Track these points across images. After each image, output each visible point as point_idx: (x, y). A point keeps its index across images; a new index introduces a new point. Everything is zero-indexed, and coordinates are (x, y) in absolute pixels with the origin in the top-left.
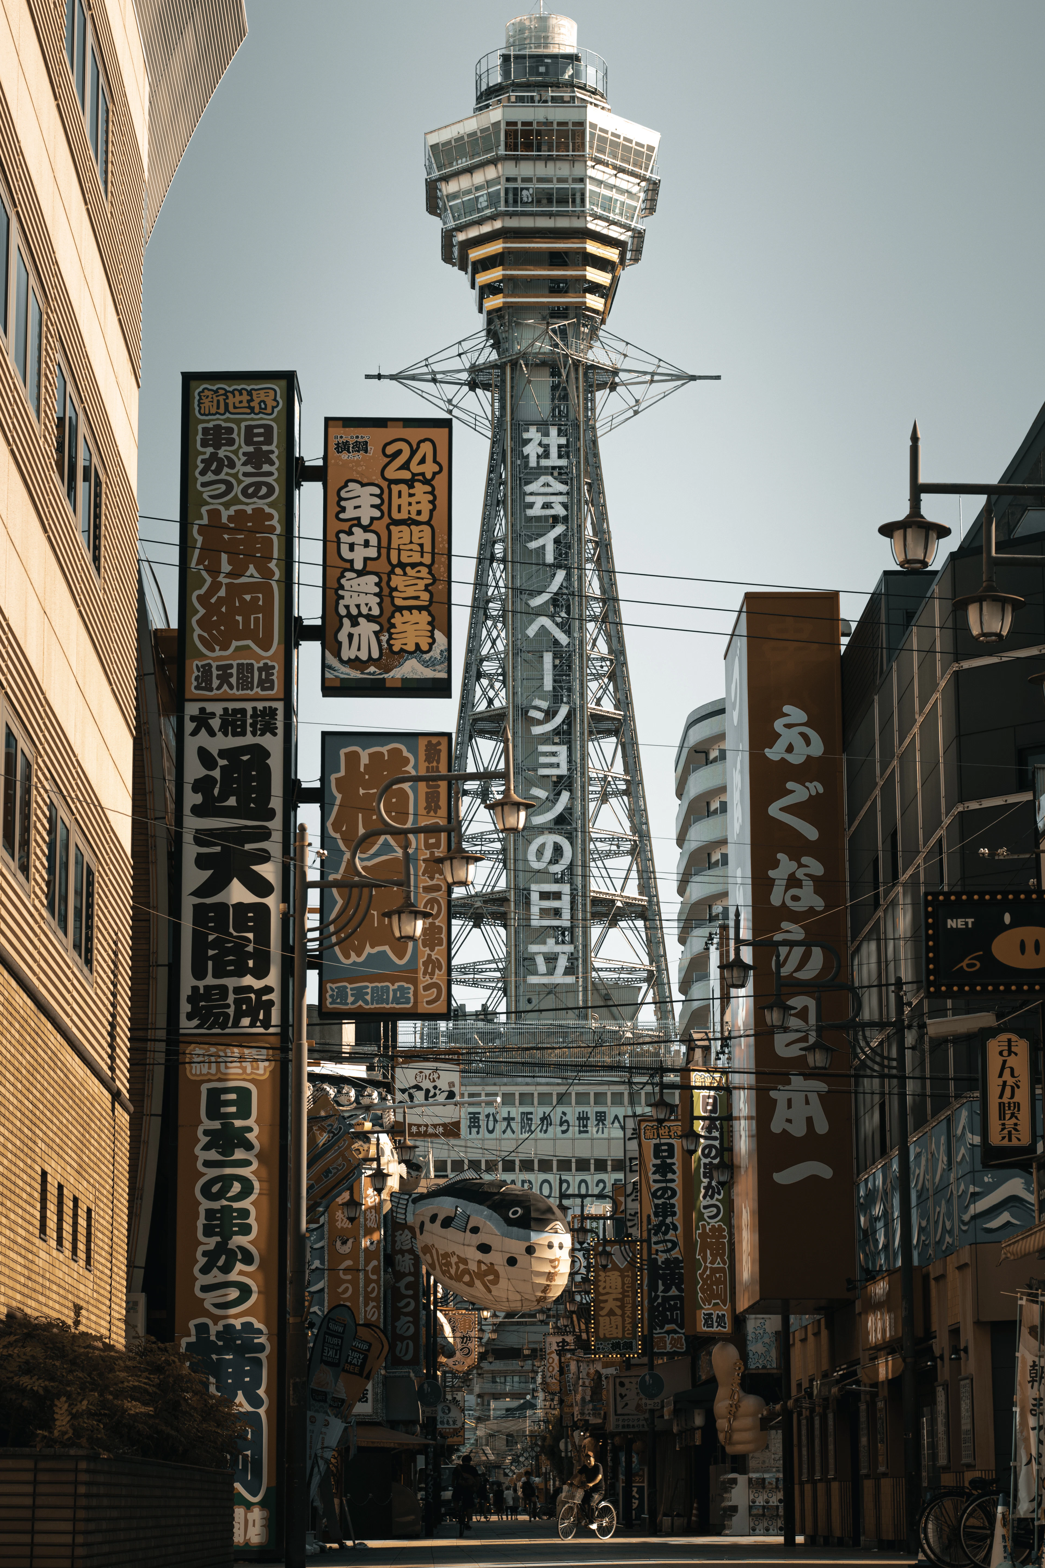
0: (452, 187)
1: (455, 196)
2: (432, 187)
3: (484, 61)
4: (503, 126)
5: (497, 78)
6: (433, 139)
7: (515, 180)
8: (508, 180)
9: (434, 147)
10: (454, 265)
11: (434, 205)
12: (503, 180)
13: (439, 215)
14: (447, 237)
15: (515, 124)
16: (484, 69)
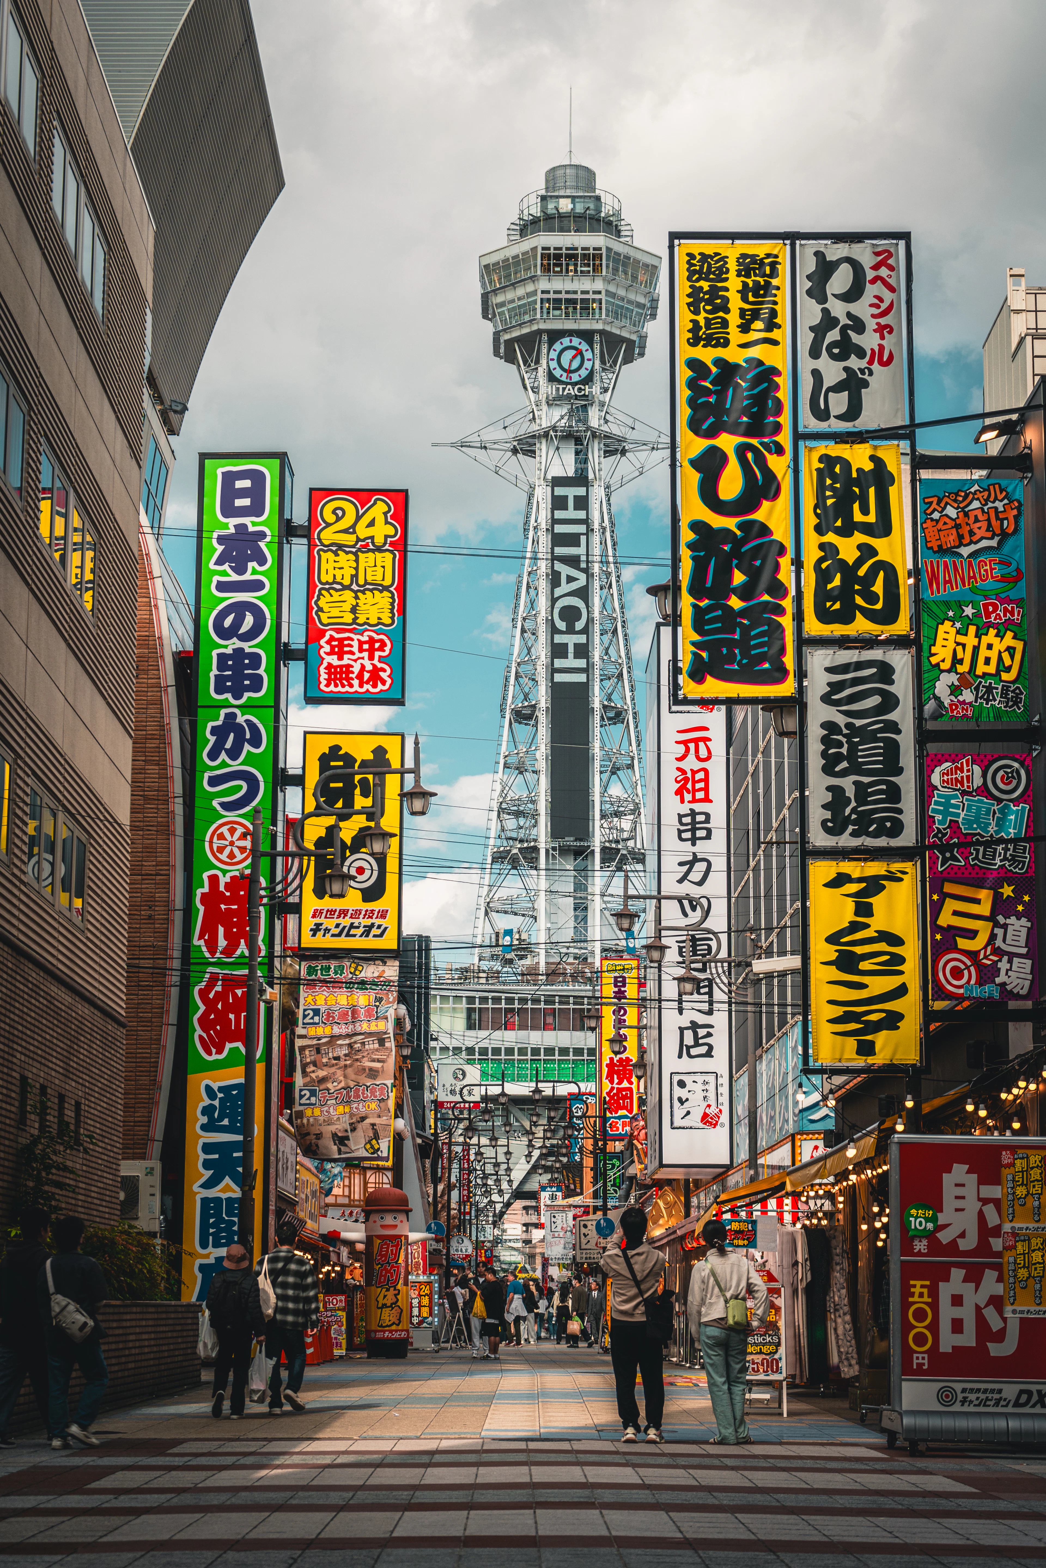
0: (500, 299)
1: (502, 304)
2: (485, 298)
3: (525, 200)
4: (540, 251)
5: (536, 211)
6: (485, 261)
7: (548, 292)
8: (543, 292)
9: (487, 267)
10: (501, 358)
11: (487, 312)
12: (539, 293)
13: (490, 320)
14: (497, 336)
15: (549, 249)
16: (525, 206)
